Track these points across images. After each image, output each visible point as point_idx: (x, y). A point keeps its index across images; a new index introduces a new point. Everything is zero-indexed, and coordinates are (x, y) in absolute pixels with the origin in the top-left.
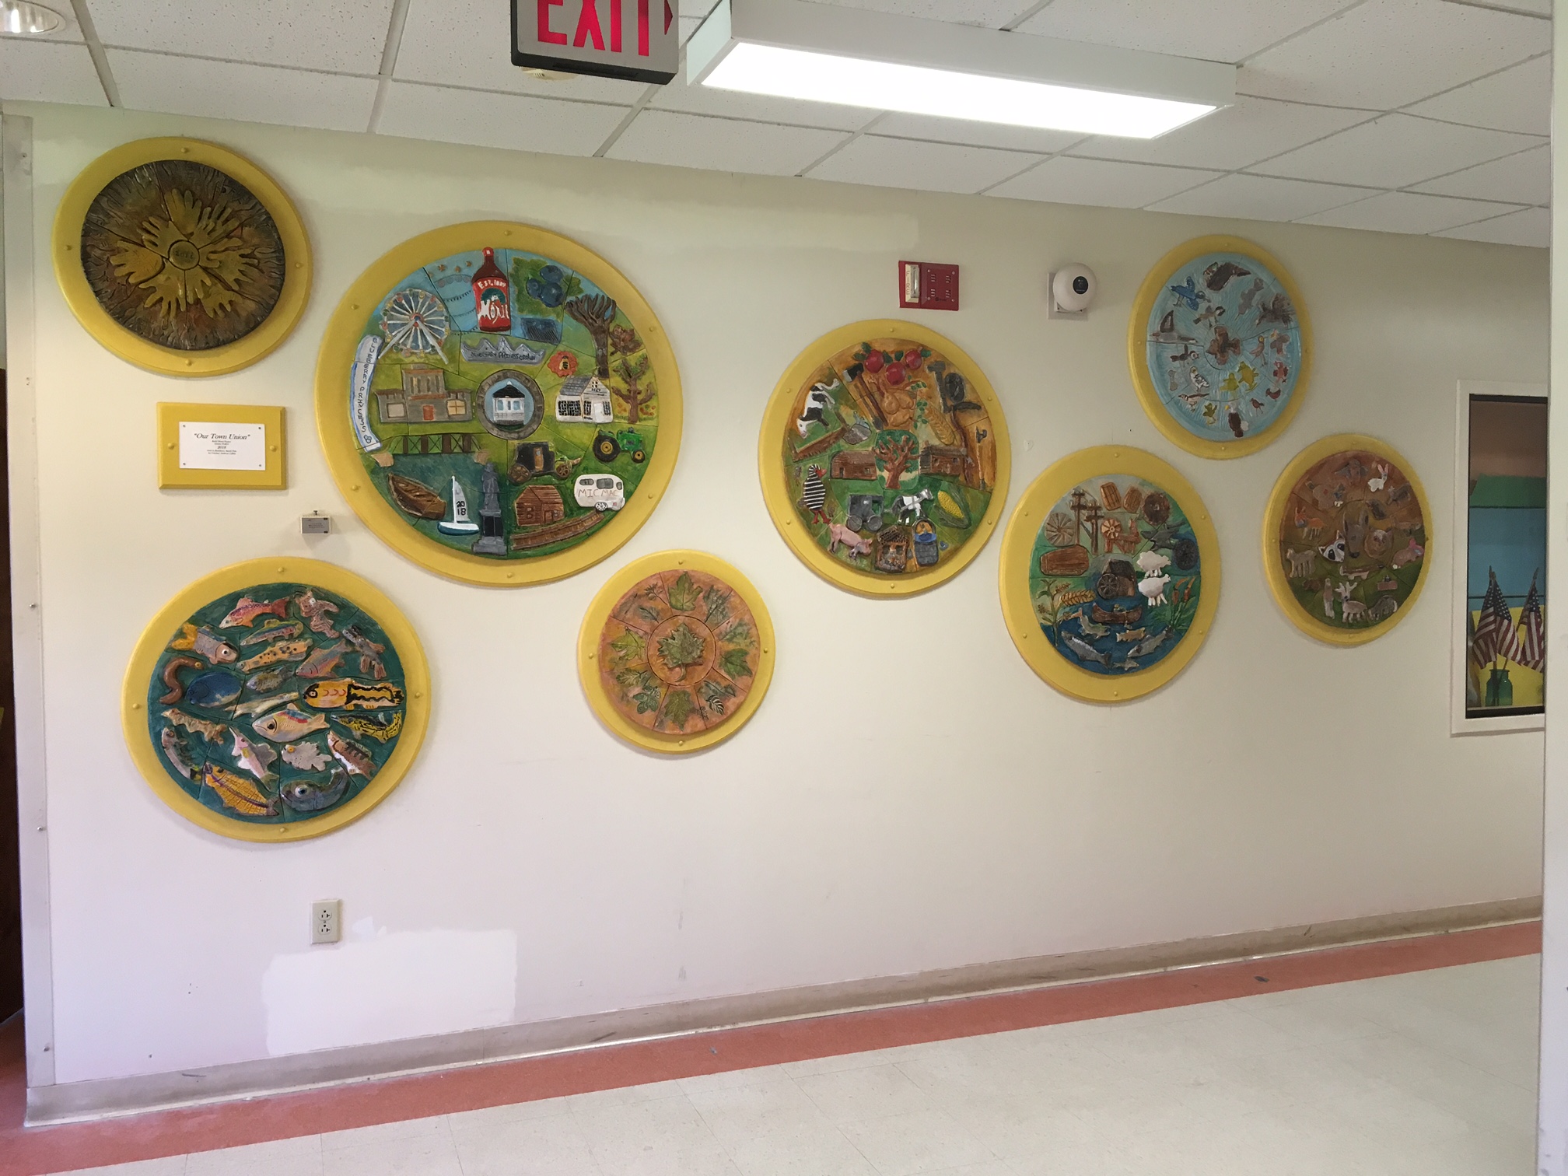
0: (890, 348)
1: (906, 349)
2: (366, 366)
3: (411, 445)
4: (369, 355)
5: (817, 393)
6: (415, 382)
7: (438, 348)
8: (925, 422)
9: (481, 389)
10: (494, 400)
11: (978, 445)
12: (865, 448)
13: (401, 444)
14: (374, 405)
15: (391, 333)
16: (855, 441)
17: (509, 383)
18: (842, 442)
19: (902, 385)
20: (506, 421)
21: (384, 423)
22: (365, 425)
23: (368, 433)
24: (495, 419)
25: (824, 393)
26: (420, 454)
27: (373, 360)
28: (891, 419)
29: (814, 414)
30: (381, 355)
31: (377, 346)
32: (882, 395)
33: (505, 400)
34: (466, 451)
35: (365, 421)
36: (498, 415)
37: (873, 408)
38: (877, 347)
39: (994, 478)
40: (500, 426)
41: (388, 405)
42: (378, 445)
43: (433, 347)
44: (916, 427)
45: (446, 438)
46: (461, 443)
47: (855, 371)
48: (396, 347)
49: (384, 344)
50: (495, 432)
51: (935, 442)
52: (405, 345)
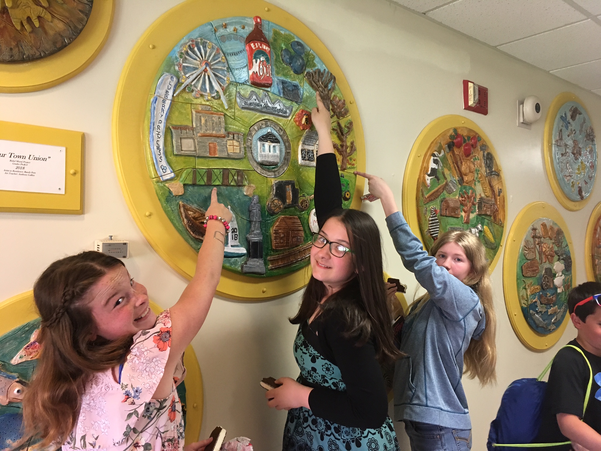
0: (465, 133)
1: (472, 134)
2: (164, 101)
3: (198, 178)
4: (167, 92)
5: (435, 158)
6: (203, 121)
7: (221, 93)
8: (479, 182)
9: (250, 134)
10: (259, 143)
11: (498, 198)
12: (454, 197)
13: (191, 176)
14: (169, 138)
15: (185, 74)
16: (450, 192)
17: (269, 131)
18: (445, 192)
19: (469, 158)
20: (267, 162)
21: (177, 155)
22: (162, 155)
23: (164, 163)
24: (259, 159)
25: (438, 158)
26: (205, 185)
27: (170, 97)
28: (466, 178)
29: (434, 172)
30: (177, 93)
31: (173, 84)
32: (462, 163)
33: (267, 144)
34: (239, 185)
35: (162, 151)
36: (262, 156)
37: (457, 170)
38: (460, 132)
39: (504, 218)
40: (262, 165)
41: (181, 138)
42: (172, 175)
43: (217, 92)
44: (475, 184)
45: (226, 172)
46: (236, 178)
47: (451, 146)
48: (189, 89)
49: (178, 84)
50: (259, 170)
51: (483, 195)
52: (196, 87)
